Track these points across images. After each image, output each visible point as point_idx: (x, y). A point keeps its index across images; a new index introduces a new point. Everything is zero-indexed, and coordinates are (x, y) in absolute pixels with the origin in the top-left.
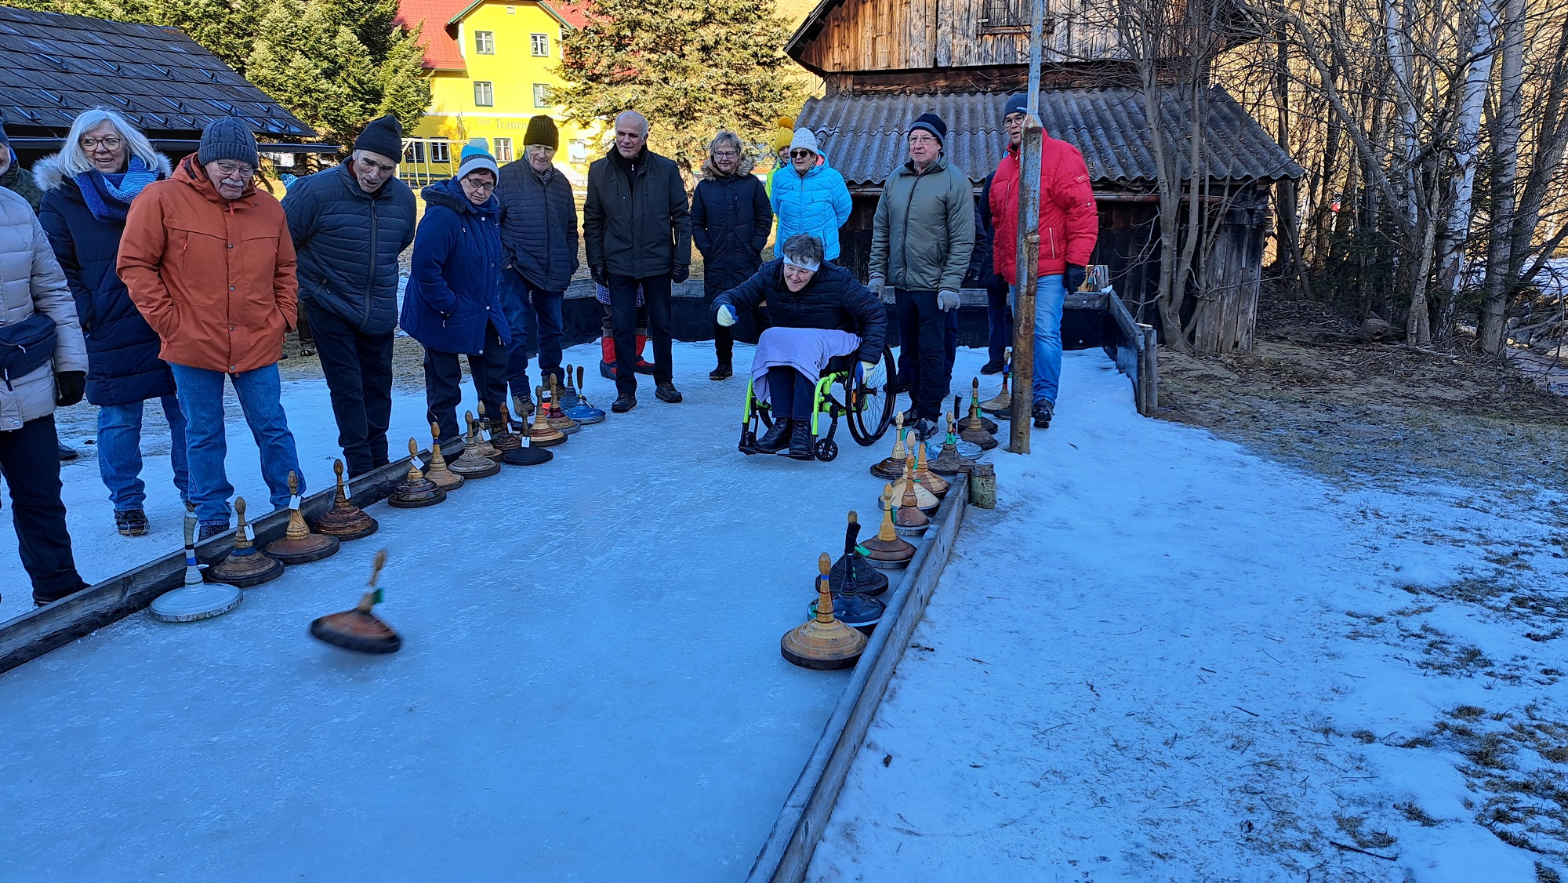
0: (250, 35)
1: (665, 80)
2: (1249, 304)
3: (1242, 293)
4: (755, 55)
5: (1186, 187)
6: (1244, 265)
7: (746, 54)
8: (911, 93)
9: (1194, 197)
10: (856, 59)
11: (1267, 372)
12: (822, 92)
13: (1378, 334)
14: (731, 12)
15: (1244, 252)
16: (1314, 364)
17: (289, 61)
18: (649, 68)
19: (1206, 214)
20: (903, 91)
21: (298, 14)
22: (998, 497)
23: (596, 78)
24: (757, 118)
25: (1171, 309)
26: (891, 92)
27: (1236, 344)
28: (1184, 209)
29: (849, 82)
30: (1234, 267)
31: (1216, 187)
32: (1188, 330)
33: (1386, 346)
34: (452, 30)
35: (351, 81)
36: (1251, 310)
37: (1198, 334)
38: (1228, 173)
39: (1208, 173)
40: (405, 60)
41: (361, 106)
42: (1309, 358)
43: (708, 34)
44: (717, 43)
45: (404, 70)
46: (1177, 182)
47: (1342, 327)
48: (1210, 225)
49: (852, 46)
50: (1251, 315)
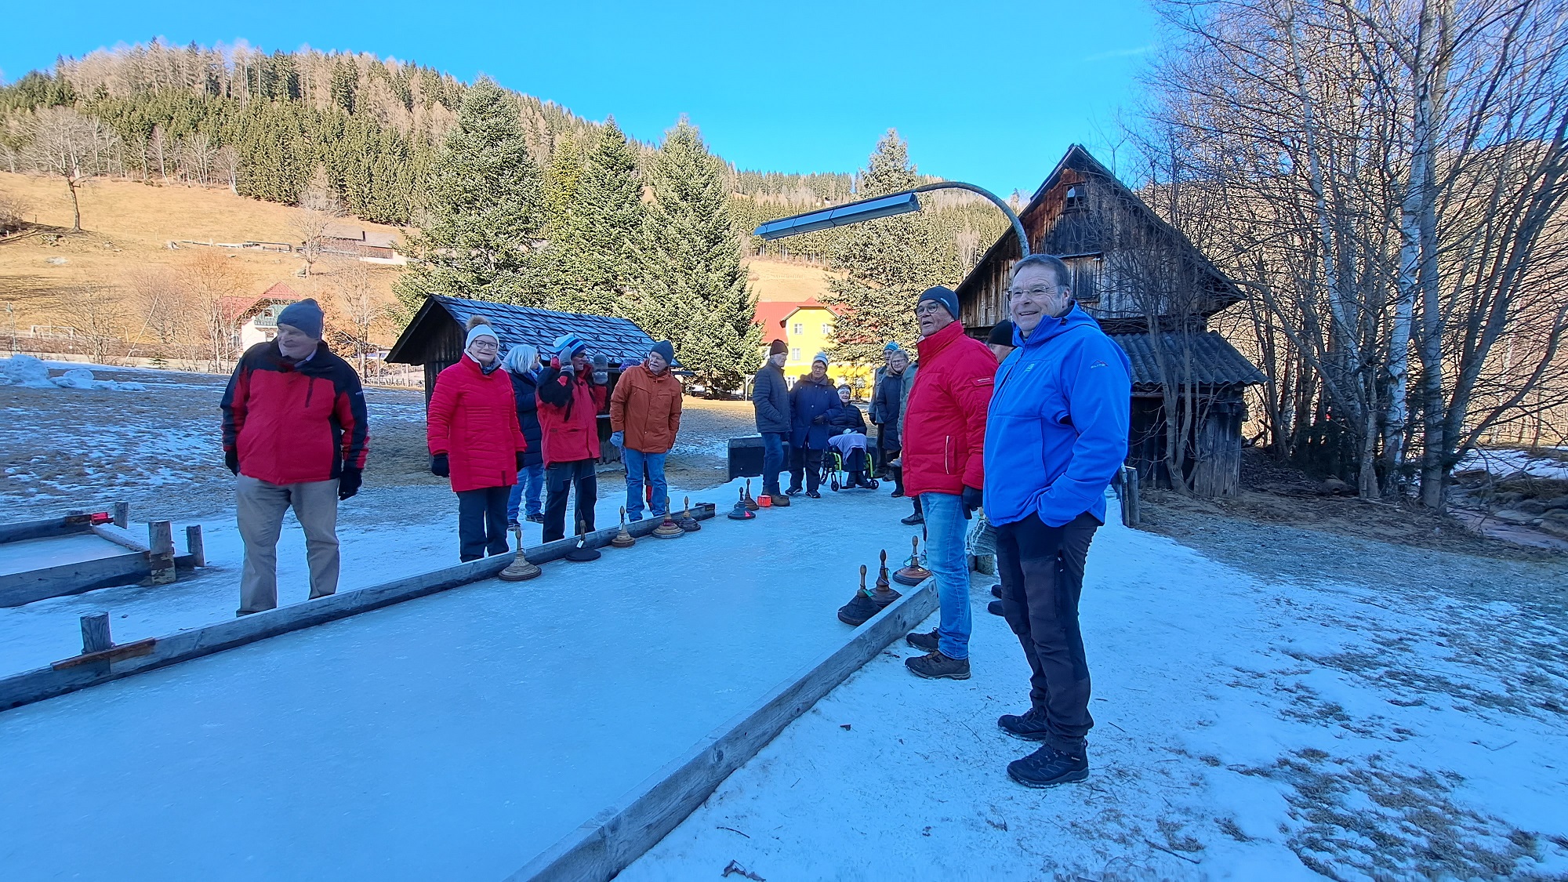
2: (1234, 465)
3: (1228, 458)
5: (1181, 388)
6: (1228, 439)
9: (1188, 396)
11: (1248, 510)
13: (1336, 489)
15: (1228, 431)
16: (1285, 508)
17: (702, 340)
19: (1198, 406)
25: (1175, 466)
27: (1225, 492)
28: (1181, 403)
30: (1221, 441)
31: (1204, 389)
32: (1189, 480)
33: (1343, 498)
34: (783, 324)
35: (729, 348)
36: (1235, 469)
37: (1196, 483)
38: (1213, 379)
39: (1198, 380)
42: (1281, 504)
46: (1176, 385)
47: (1314, 485)
48: (1201, 413)
50: (1235, 473)
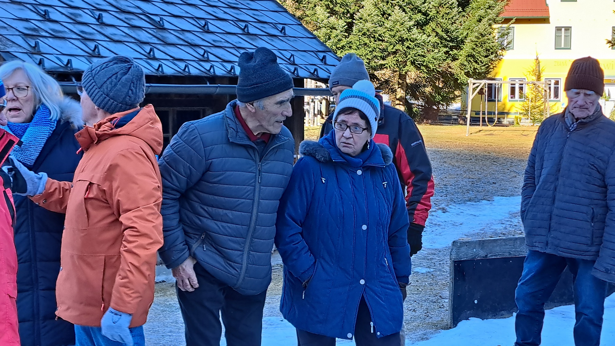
40: (489, 11)
41: (446, 53)
45: (486, 19)
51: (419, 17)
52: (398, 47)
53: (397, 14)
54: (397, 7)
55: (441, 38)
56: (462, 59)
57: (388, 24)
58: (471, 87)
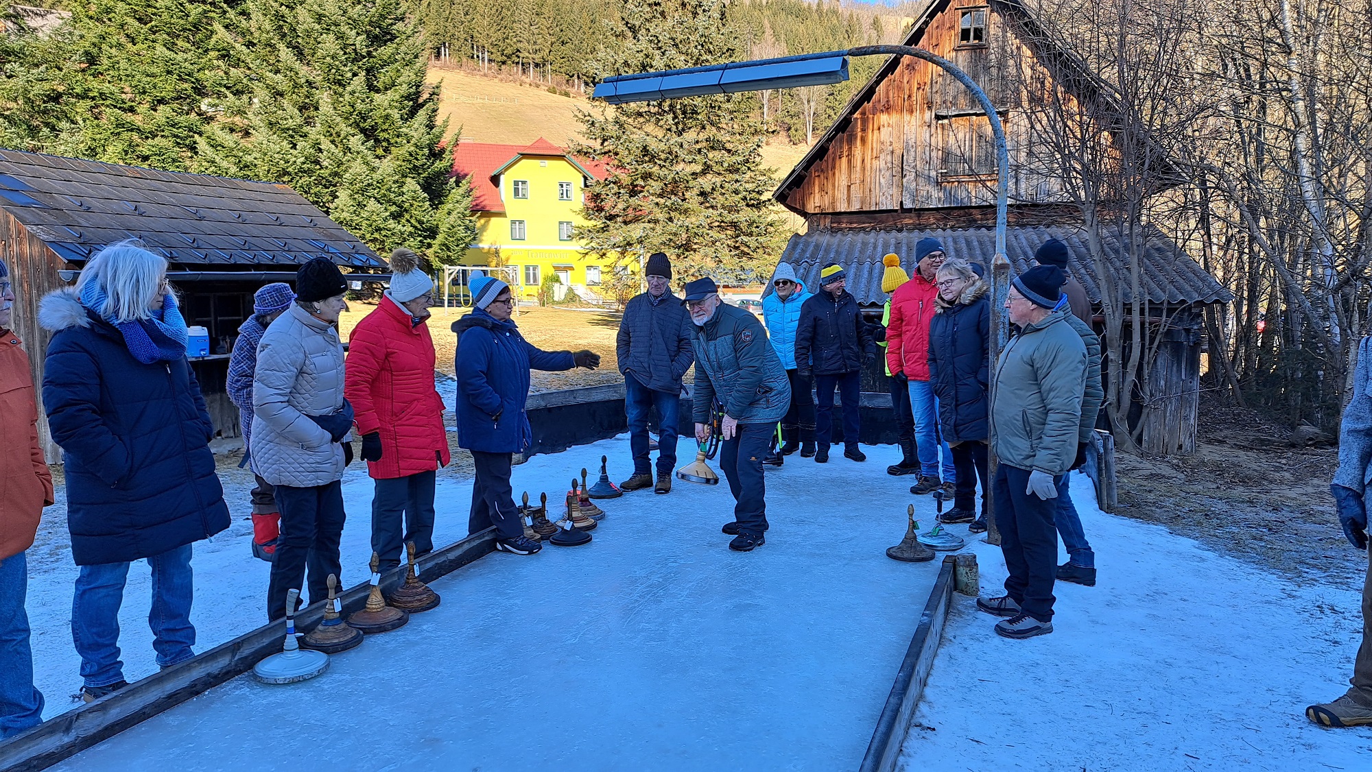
0: (335, 186)
1: (670, 219)
2: (1190, 411)
3: (1183, 401)
4: (745, 199)
5: (1128, 310)
6: (1183, 377)
7: (737, 198)
8: (880, 230)
9: (1136, 318)
10: (833, 203)
11: (1211, 472)
12: (803, 231)
13: (1311, 439)
14: (726, 165)
15: (1183, 366)
16: (1254, 466)
17: (365, 206)
18: (656, 210)
19: (1147, 332)
20: (874, 228)
21: (373, 169)
22: (980, 585)
23: (611, 218)
24: (746, 249)
25: (1119, 415)
26: (864, 229)
27: (1180, 447)
28: (1127, 328)
29: (828, 221)
30: (1175, 379)
31: (1155, 309)
32: (1136, 433)
33: (1319, 451)
34: (495, 180)
35: (413, 221)
36: (1193, 416)
37: (1145, 437)
38: (1165, 297)
39: (1147, 297)
40: (457, 205)
41: (420, 241)
42: (1249, 461)
43: (706, 182)
44: (713, 189)
45: (456, 212)
46: (1120, 305)
47: (1276, 433)
48: (1152, 342)
49: (830, 193)
50: (1192, 421)
51: (393, 208)
52: (376, 235)
53: (372, 205)
54: (372, 199)
55: (415, 227)
56: (435, 248)
57: (365, 214)
58: (447, 272)
